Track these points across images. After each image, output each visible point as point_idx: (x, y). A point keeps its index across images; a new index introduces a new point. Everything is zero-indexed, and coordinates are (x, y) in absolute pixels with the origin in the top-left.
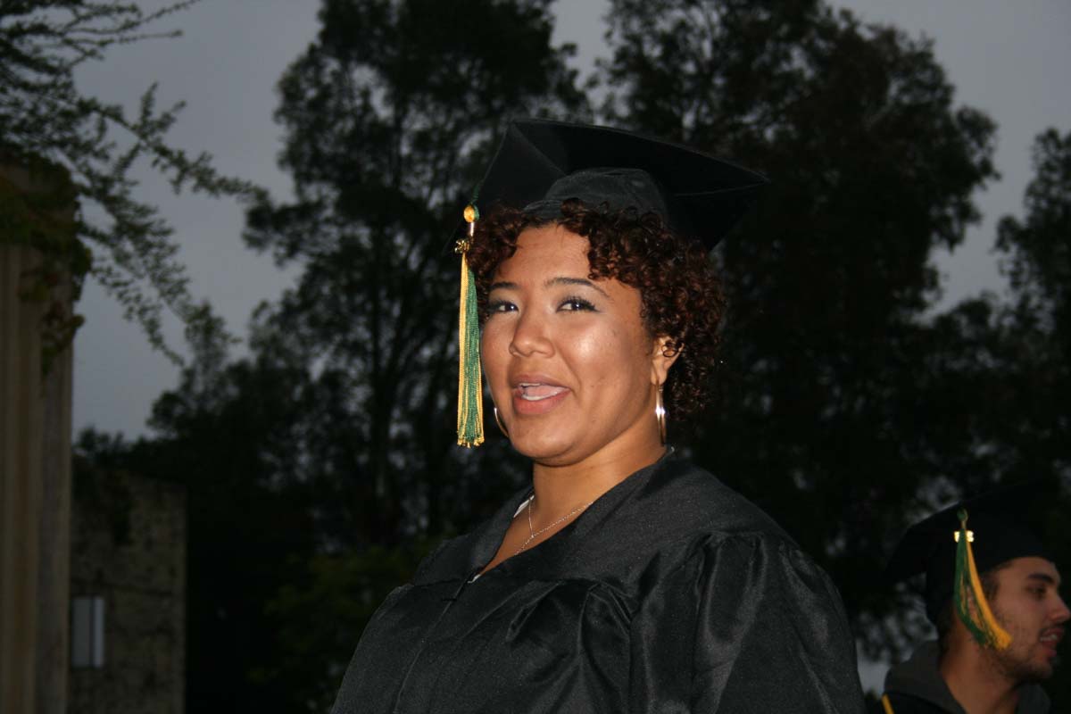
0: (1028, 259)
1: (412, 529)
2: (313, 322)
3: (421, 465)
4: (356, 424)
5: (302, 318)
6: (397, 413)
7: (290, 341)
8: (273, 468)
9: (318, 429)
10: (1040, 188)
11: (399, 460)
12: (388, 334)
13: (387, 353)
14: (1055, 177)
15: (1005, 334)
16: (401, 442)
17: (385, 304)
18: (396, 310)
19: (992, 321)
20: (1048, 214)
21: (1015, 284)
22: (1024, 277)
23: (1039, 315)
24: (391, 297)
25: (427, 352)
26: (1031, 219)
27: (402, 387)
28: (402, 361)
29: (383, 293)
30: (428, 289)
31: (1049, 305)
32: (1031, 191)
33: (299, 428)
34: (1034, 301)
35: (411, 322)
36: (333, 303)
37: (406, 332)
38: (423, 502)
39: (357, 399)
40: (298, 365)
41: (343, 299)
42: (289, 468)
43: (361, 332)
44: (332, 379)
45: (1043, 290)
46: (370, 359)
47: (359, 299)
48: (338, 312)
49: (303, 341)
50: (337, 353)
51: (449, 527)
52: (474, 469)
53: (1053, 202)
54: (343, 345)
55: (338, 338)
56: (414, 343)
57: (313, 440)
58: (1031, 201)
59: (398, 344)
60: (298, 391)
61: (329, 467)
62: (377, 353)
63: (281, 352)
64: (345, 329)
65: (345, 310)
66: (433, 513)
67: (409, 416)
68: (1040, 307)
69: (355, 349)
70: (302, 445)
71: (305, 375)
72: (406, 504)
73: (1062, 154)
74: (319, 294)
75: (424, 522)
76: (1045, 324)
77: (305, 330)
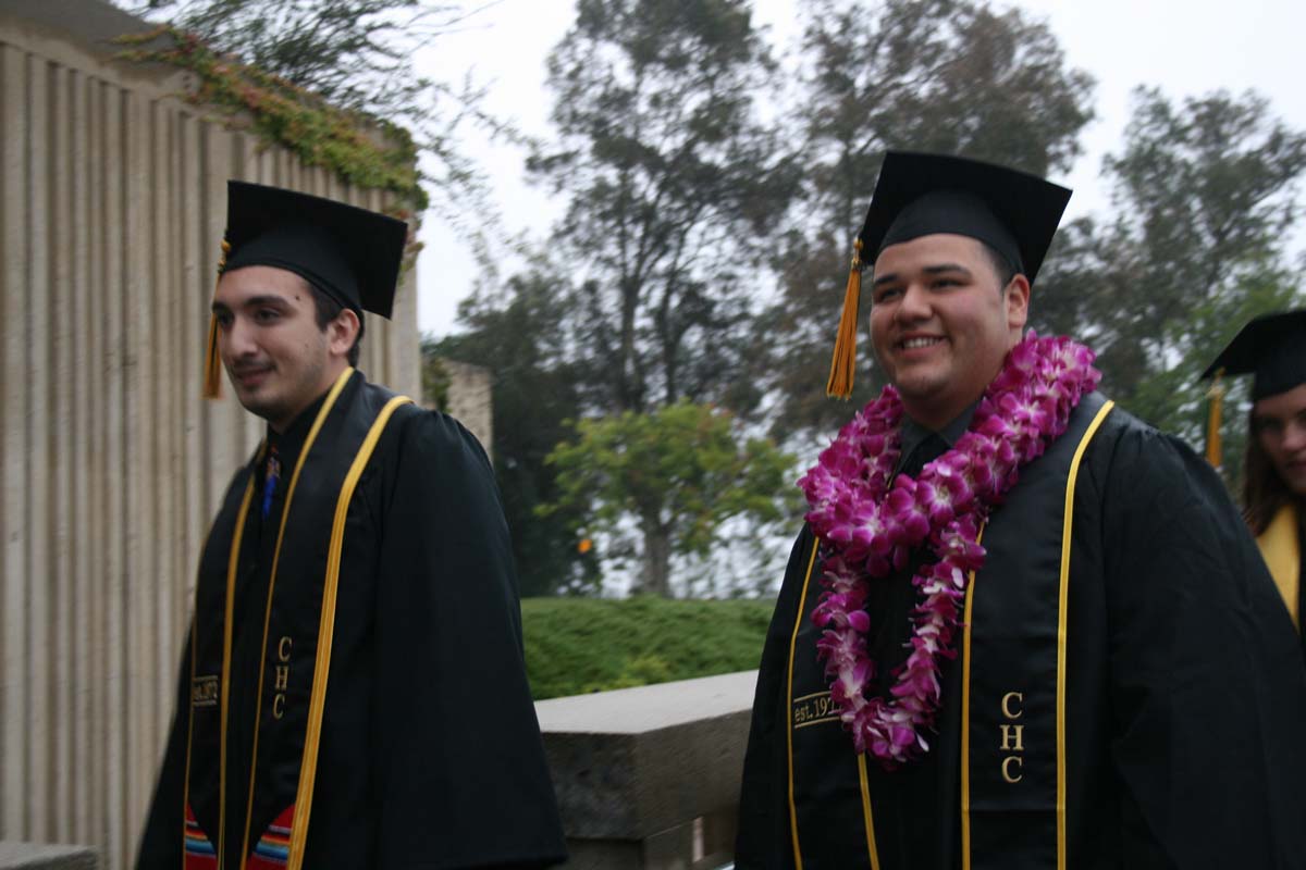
0: (1125, 183)
1: (652, 399)
2: (576, 242)
3: (659, 350)
4: (609, 320)
5: (568, 239)
6: (640, 310)
7: (556, 257)
8: (546, 356)
9: (580, 323)
10: (1134, 129)
11: (642, 346)
12: (633, 250)
13: (632, 265)
14: (1146, 119)
15: (1105, 244)
16: (644, 333)
17: (629, 228)
18: (638, 232)
19: (1097, 233)
20: (1140, 149)
21: (1115, 204)
22: (1119, 198)
23: (1131, 227)
24: (635, 221)
25: (663, 265)
26: (1127, 153)
27: (643, 292)
28: (643, 271)
29: (628, 219)
30: (662, 216)
31: (1141, 219)
32: (1126, 132)
33: (566, 323)
34: (1127, 218)
35: (650, 241)
36: (590, 227)
37: (647, 250)
38: (662, 378)
39: (611, 301)
40: (563, 276)
41: (598, 224)
42: (559, 353)
43: (611, 249)
44: (591, 287)
45: (1136, 207)
46: (621, 269)
47: (611, 223)
48: (593, 235)
49: (566, 256)
50: (593, 266)
51: (681, 396)
52: (700, 353)
53: (1144, 140)
54: (599, 259)
55: (594, 254)
56: (652, 257)
57: (578, 332)
58: (1127, 138)
59: (641, 258)
60: (563, 295)
61: (589, 353)
62: (624, 265)
63: (549, 267)
64: (600, 247)
65: (599, 232)
66: (671, 387)
67: (650, 313)
68: (1130, 222)
69: (609, 262)
70: (569, 336)
71: (570, 283)
72: (649, 379)
73: (1152, 102)
74: (579, 223)
75: (663, 393)
76: (1137, 234)
77: (571, 249)
